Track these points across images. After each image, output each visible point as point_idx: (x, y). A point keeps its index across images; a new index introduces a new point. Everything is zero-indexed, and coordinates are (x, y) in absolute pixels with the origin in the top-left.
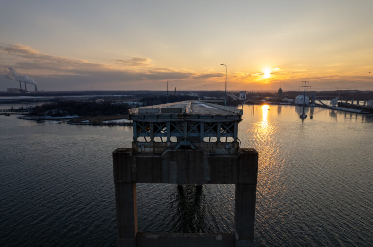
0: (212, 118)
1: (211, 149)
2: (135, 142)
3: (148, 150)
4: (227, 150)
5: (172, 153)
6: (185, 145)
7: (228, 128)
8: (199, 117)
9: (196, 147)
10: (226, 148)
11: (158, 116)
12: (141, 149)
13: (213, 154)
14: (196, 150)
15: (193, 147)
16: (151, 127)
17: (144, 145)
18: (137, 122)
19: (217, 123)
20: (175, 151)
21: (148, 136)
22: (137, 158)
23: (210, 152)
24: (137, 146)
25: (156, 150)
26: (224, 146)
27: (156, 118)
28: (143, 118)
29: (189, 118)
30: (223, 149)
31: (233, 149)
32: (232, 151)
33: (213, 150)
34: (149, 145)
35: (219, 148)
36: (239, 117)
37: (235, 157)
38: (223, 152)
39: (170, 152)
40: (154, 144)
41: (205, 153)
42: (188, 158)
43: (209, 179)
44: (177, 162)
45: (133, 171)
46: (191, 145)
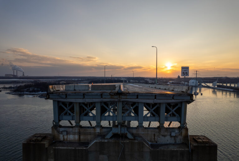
0: (155, 98)
1: (153, 137)
2: (56, 126)
3: (71, 137)
4: (173, 138)
5: (102, 144)
6: (119, 133)
7: (173, 111)
8: (137, 96)
9: (132, 134)
10: (171, 136)
11: (84, 95)
12: (63, 136)
13: (155, 143)
14: (135, 139)
16: (77, 109)
17: (67, 132)
18: (58, 102)
19: (160, 104)
20: (106, 141)
21: (73, 120)
22: (55, 150)
23: (151, 141)
24: (58, 132)
25: (82, 137)
26: (169, 134)
27: (82, 97)
28: (64, 97)
29: (125, 97)
30: (168, 138)
31: (180, 137)
32: (179, 139)
34: (74, 131)
35: (163, 136)
36: (190, 97)
37: (186, 149)
38: (168, 141)
39: (100, 142)
40: (80, 130)
41: (146, 144)
42: (124, 151)
44: (109, 157)
46: (126, 133)
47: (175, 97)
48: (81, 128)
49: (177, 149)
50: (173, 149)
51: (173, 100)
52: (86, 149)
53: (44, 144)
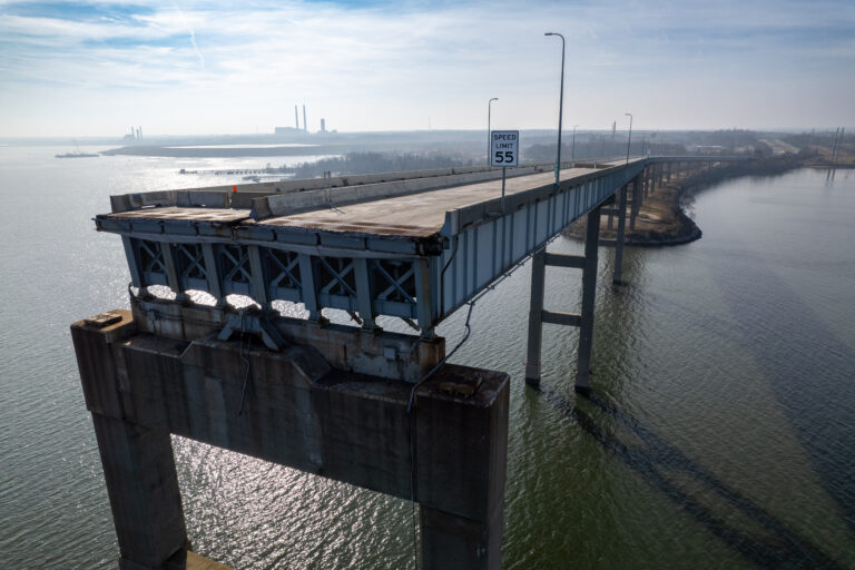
0: (319, 243)
1: (342, 355)
3: (168, 327)
4: (394, 366)
6: (243, 329)
7: (396, 284)
12: (153, 321)
13: (347, 369)
14: (281, 352)
15: (267, 340)
16: (168, 256)
17: (157, 313)
20: (213, 345)
21: (168, 285)
23: (336, 364)
25: (187, 329)
29: (246, 235)
31: (412, 365)
32: (412, 371)
33: (346, 359)
34: (170, 313)
35: (366, 354)
36: (414, 245)
37: (401, 402)
38: (380, 370)
39: (202, 347)
40: (181, 311)
41: (299, 368)
42: (251, 376)
43: (320, 462)
44: (223, 384)
45: (122, 387)
46: (261, 333)
47: (371, 244)
48: (185, 307)
49: (377, 397)
50: (365, 396)
51: (368, 252)
52: (176, 359)
53: (103, 335)
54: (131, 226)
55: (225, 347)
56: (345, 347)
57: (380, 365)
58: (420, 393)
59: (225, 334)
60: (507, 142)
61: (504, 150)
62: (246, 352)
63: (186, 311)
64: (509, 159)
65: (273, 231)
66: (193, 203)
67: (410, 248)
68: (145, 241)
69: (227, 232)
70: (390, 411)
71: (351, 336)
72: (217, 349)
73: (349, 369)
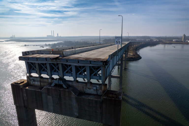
0: (78, 63)
1: (82, 89)
2: (29, 77)
3: (36, 83)
4: (95, 91)
7: (96, 72)
12: (32, 82)
14: (68, 89)
15: (64, 86)
16: (37, 66)
17: (34, 80)
22: (26, 89)
23: (81, 91)
24: (30, 80)
25: (42, 84)
26: (92, 88)
29: (60, 61)
31: (100, 91)
33: (83, 90)
34: (37, 80)
35: (88, 88)
36: (102, 63)
37: (99, 100)
38: (92, 92)
39: (47, 88)
41: (73, 93)
42: (60, 95)
43: (77, 115)
44: (52, 97)
45: (25, 99)
46: (62, 84)
47: (92, 63)
48: (41, 78)
49: (93, 99)
50: (90, 98)
51: (91, 64)
52: (40, 91)
53: (20, 86)
54: (28, 59)
55: (53, 88)
56: (83, 87)
57: (92, 91)
58: (104, 98)
59: (53, 85)
60: (119, 39)
61: (118, 41)
62: (59, 89)
63: (41, 80)
64: (119, 43)
65: (67, 60)
66: (42, 53)
67: (102, 64)
68: (31, 63)
69: (54, 60)
70: (96, 102)
71: (85, 84)
72: (51, 89)
73: (84, 92)
